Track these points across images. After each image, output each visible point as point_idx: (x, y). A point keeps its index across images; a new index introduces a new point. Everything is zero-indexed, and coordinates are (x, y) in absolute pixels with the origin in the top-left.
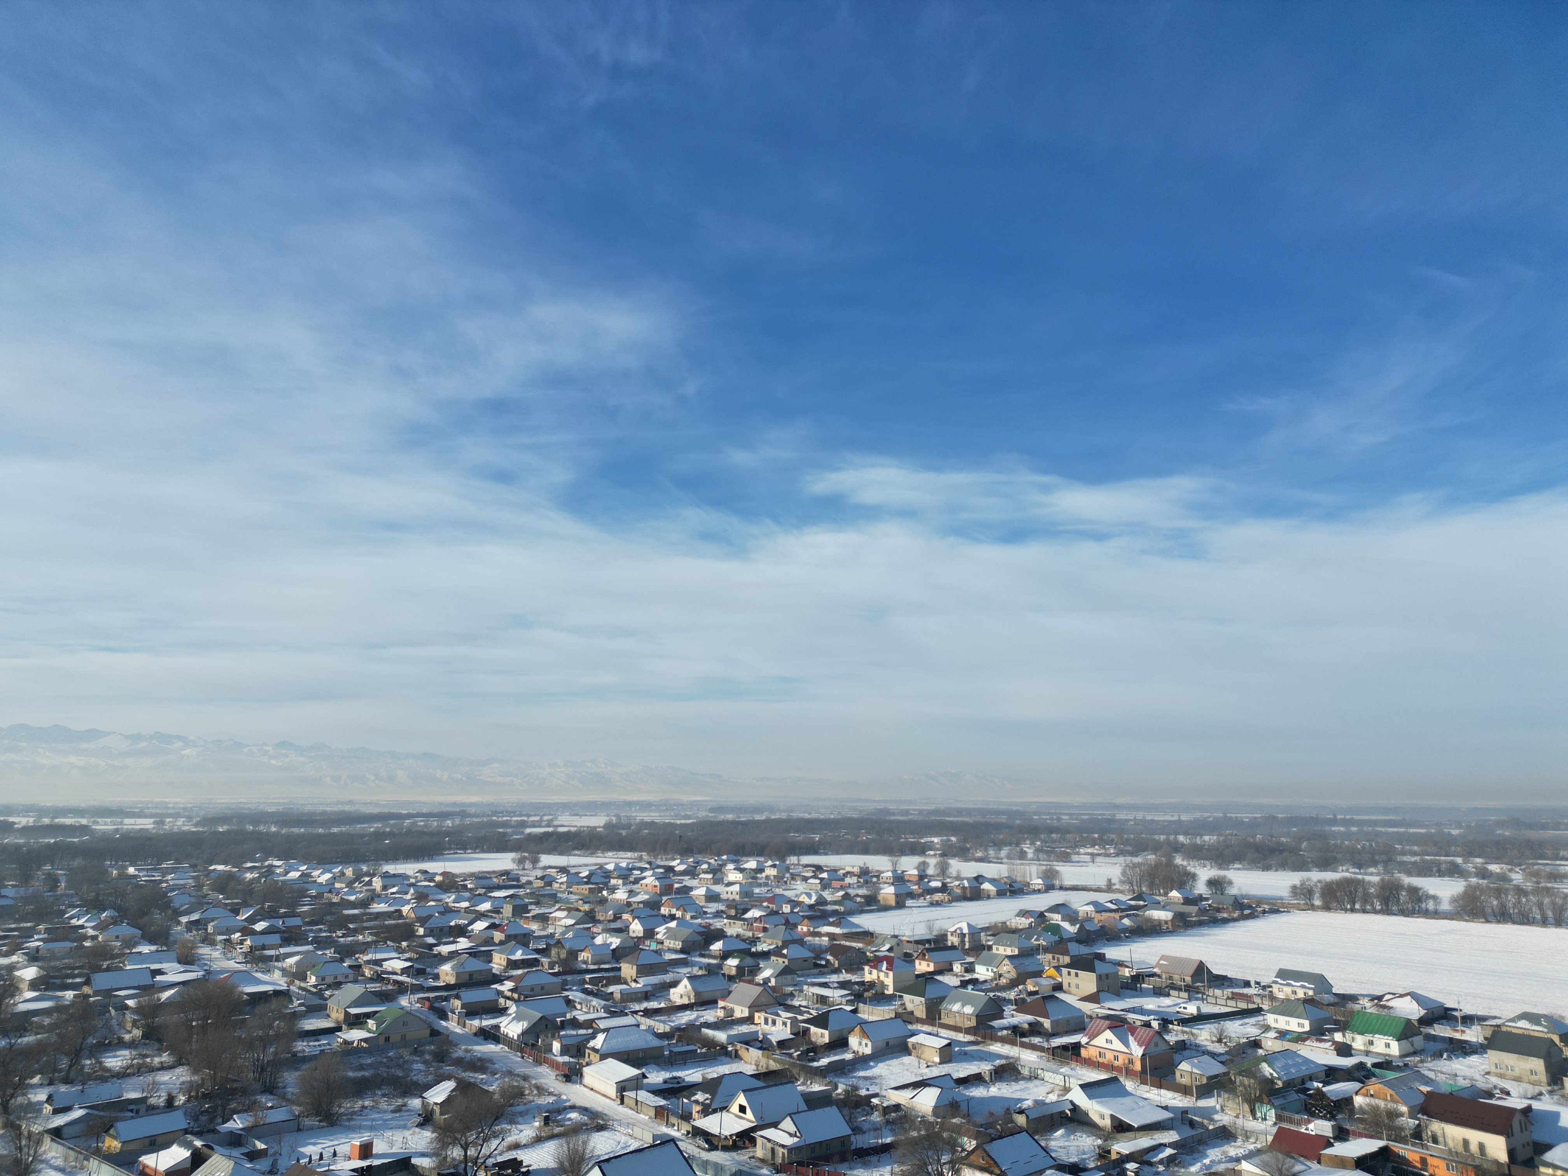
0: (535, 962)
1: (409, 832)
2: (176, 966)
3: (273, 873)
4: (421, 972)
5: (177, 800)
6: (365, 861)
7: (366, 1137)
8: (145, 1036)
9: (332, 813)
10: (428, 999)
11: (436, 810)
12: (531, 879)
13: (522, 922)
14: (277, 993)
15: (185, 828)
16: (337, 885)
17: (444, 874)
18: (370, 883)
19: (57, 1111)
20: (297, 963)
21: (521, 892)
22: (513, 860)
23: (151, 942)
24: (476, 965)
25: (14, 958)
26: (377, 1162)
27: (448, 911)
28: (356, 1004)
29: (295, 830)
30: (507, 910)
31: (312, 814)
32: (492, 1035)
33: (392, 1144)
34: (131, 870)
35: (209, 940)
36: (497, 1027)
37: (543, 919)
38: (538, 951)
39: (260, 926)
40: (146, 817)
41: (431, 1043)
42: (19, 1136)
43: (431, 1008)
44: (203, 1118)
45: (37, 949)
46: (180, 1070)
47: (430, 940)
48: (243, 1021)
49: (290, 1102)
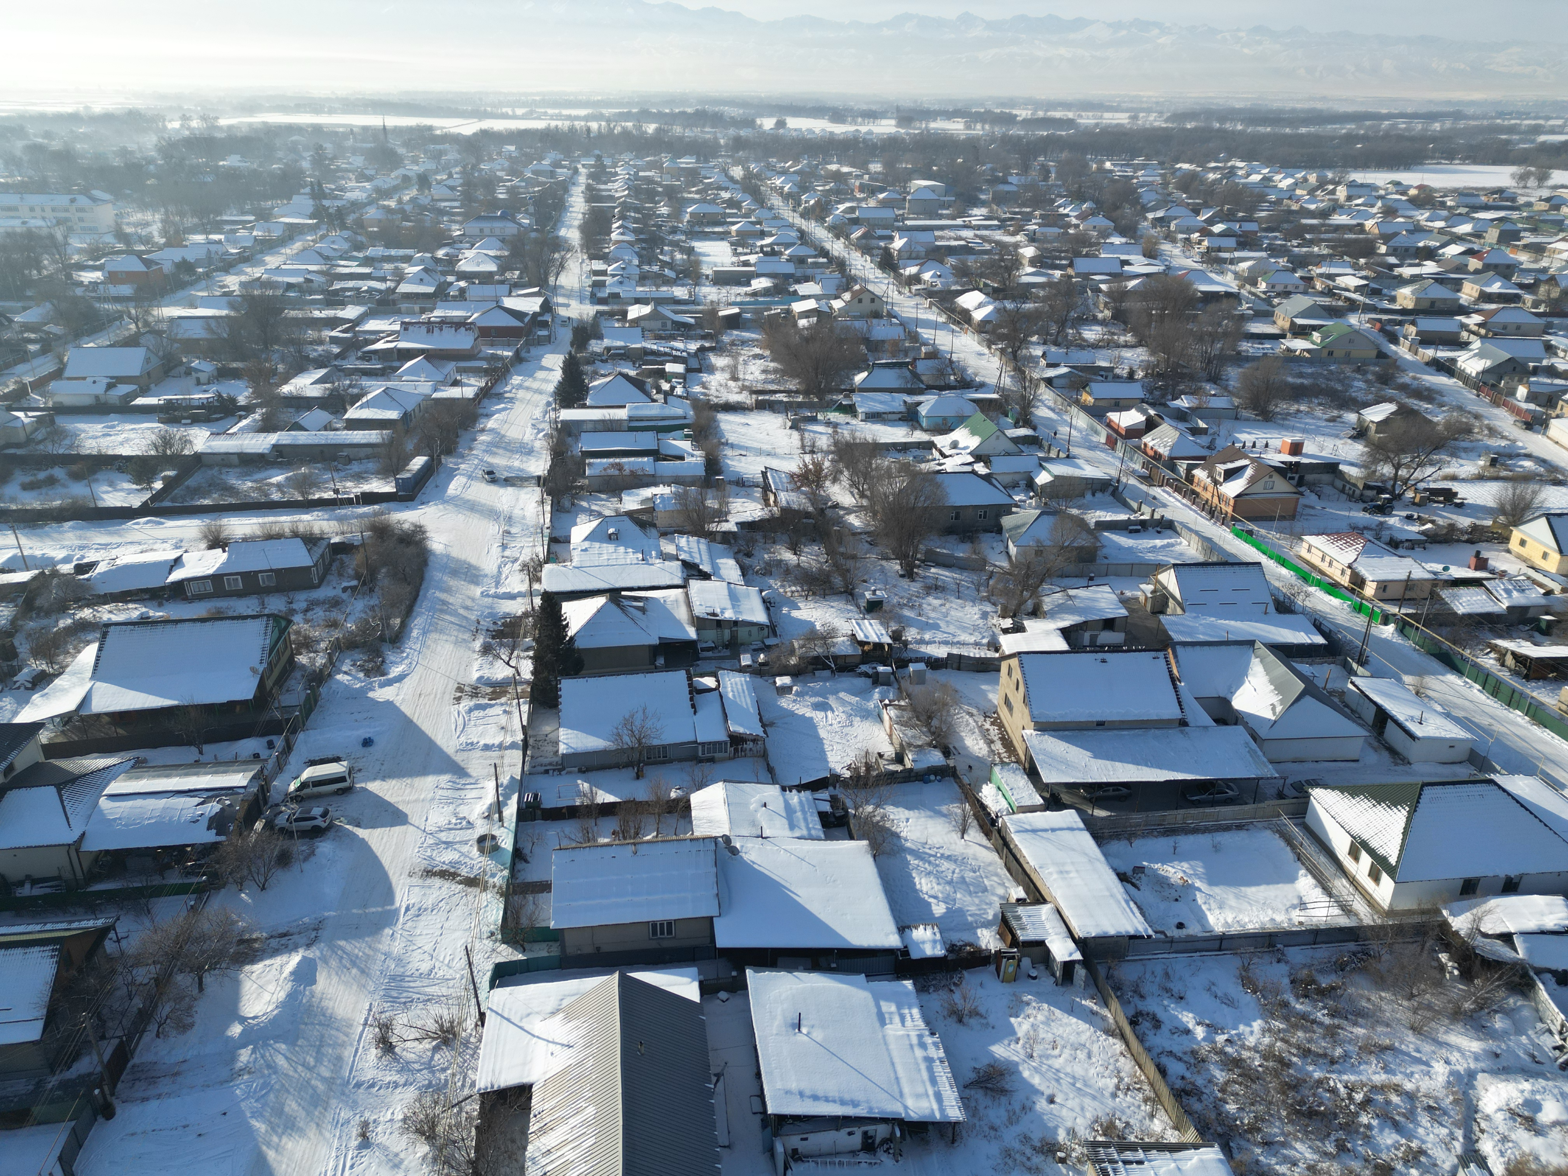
0: (1516, 298)
1: (1387, 136)
2: (1141, 258)
3: (1235, 174)
4: (1376, 293)
5: (1151, 94)
6: (1330, 166)
7: (1298, 437)
8: (1114, 317)
9: (1302, 111)
10: (1380, 320)
11: (1423, 110)
12: (1532, 200)
13: (1508, 251)
14: (1228, 295)
15: (1156, 124)
16: (1299, 192)
17: (1420, 187)
18: (1333, 192)
19: (1049, 365)
20: (1249, 268)
21: (1515, 215)
22: (1513, 176)
23: (1122, 234)
24: (1441, 293)
25: (1018, 238)
26: (1305, 461)
27: (1417, 229)
28: (1303, 315)
29: (1262, 129)
30: (1492, 235)
31: (1281, 111)
32: (1447, 368)
33: (1322, 448)
34: (1108, 165)
35: (1170, 238)
36: (1454, 361)
37: (1538, 250)
38: (1521, 286)
39: (1218, 228)
40: (1122, 111)
41: (1375, 365)
42: (1024, 378)
43: (1382, 330)
44: (1157, 393)
45: (1034, 231)
46: (1140, 350)
47: (1392, 260)
48: (1196, 316)
49: (1231, 393)
